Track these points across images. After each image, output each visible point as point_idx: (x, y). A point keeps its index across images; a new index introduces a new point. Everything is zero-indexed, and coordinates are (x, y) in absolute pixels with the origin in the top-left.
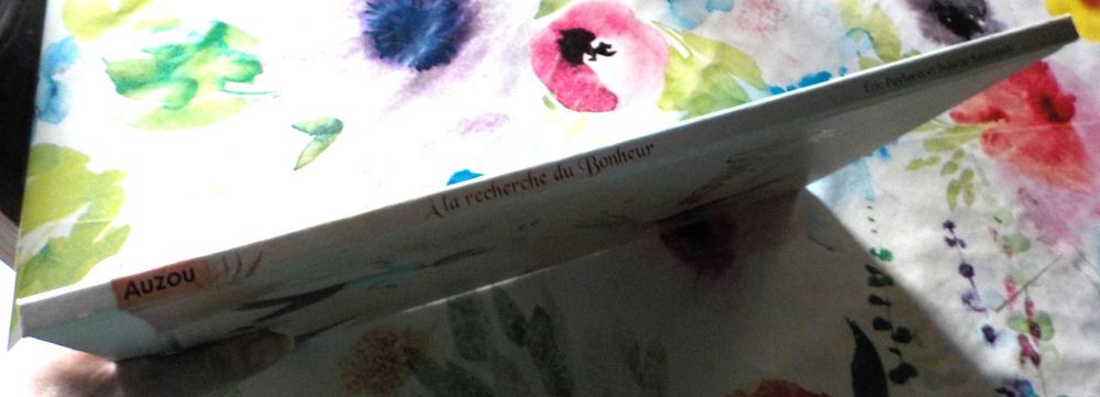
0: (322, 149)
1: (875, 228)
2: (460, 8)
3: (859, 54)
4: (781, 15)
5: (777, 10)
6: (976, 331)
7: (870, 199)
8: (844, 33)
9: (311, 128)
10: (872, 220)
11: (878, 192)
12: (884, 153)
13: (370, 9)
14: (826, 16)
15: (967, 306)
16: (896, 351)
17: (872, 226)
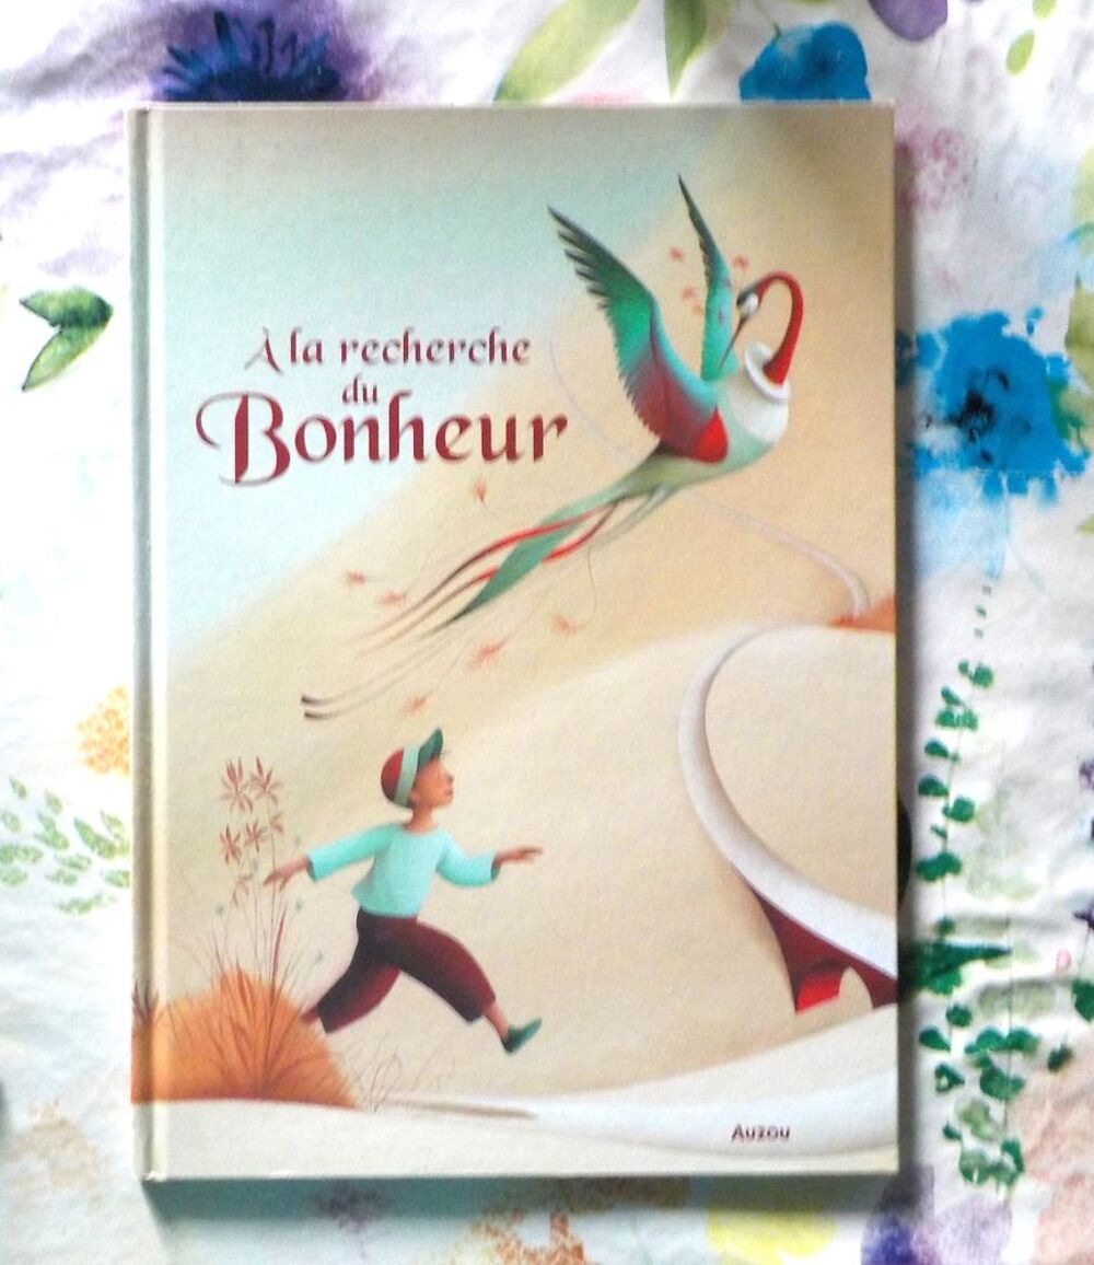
0: (72, 356)
1: (981, 627)
2: (342, 84)
3: (1078, 282)
4: (957, 176)
5: (953, 163)
6: (1082, 822)
7: (993, 574)
8: (1064, 235)
9: (53, 308)
10: (982, 612)
11: (1011, 564)
12: (1050, 489)
13: (174, 64)
14: (1043, 189)
15: (1084, 780)
16: (943, 834)
17: (979, 623)
